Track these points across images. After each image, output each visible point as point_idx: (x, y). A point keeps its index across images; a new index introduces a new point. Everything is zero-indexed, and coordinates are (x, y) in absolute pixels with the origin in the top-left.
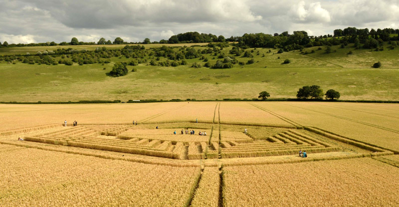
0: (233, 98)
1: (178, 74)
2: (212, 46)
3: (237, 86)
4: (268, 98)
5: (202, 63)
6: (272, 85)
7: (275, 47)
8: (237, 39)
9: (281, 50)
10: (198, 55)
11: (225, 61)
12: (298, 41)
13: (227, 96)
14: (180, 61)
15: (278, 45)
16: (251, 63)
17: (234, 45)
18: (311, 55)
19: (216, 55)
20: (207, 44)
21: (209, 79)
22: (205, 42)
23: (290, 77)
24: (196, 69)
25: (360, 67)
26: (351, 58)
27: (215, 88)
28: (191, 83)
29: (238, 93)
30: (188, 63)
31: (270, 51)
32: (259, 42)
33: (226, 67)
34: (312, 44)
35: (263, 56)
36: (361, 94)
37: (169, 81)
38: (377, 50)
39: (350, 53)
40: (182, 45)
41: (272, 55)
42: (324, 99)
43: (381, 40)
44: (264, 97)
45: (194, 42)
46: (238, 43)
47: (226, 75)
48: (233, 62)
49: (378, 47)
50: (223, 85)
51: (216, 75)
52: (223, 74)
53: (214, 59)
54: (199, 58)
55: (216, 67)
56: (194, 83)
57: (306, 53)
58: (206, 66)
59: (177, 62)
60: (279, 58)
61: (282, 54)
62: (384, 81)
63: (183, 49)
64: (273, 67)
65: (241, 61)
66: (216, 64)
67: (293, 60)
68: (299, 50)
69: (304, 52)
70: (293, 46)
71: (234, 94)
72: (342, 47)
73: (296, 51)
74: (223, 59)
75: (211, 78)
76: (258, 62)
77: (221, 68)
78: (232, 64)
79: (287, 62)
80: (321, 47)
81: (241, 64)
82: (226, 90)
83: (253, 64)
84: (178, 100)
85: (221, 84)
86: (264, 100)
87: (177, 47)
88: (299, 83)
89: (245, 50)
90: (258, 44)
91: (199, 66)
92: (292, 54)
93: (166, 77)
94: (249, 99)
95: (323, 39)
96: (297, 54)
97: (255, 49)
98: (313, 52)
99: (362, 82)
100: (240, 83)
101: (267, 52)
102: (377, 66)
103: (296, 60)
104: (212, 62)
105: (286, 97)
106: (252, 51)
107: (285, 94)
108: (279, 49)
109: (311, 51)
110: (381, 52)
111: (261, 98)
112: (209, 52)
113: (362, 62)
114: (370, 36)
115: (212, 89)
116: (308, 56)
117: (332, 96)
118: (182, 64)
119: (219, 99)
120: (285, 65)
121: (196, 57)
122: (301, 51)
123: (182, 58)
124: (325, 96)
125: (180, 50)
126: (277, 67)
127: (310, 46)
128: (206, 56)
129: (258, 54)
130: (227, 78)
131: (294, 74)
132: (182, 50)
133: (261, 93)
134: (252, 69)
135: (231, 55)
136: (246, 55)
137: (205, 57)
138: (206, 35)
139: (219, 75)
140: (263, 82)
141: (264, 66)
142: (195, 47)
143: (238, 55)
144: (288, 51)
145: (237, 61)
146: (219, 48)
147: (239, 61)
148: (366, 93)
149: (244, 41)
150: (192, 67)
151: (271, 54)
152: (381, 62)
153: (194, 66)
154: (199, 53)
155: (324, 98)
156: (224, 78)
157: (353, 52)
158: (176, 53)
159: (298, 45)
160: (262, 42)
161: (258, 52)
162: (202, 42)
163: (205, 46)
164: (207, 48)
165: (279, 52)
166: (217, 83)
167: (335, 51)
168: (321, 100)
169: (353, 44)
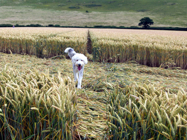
0: (105, 25)
3: (110, 15)
4: (151, 26)
6: (149, 15)
23: (168, 6)
27: (85, 15)
28: (58, 11)
29: (111, 21)
37: (34, 8)
47: (97, 4)
51: (87, 4)
52: (94, 4)
56: (62, 11)
71: (106, 21)
75: (80, 6)
82: (97, 18)
85: (91, 12)
86: (146, 28)
88: (181, 13)
93: (33, 4)
94: (126, 26)
100: (112, 12)
105: (168, 26)
107: (167, 23)
111: (141, 27)
115: (81, 17)
119: (88, 26)
130: (99, 7)
131: (172, 5)
133: (142, 20)
139: (89, 4)
140: (139, 11)
166: (87, 12)
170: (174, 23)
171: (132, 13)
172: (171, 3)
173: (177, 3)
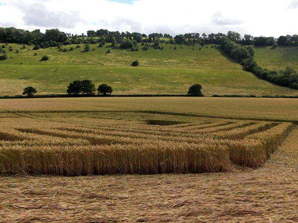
4: (35, 94)
6: (32, 82)
7: (30, 43)
9: (36, 46)
12: (55, 37)
15: (33, 41)
16: (4, 59)
18: (70, 52)
25: (120, 65)
26: (109, 56)
32: (10, 37)
34: (70, 42)
35: (17, 52)
36: (128, 90)
38: (132, 50)
39: (109, 52)
41: (27, 52)
43: (135, 41)
49: (133, 47)
57: (65, 51)
60: (35, 54)
61: (38, 50)
62: (145, 78)
64: (29, 64)
67: (51, 57)
68: (57, 47)
69: (63, 49)
70: (50, 43)
72: (100, 46)
73: (53, 48)
76: (12, 58)
79: (45, 59)
80: (79, 45)
83: (6, 60)
86: (30, 96)
90: (10, 39)
92: (49, 51)
94: (10, 96)
96: (55, 51)
97: (6, 45)
98: (71, 49)
99: (125, 79)
101: (21, 49)
102: (135, 64)
103: (54, 57)
105: (51, 93)
106: (3, 47)
107: (50, 90)
108: (35, 46)
109: (69, 49)
110: (136, 52)
111: (26, 95)
113: (121, 61)
114: (125, 37)
116: (68, 53)
117: (105, 91)
120: (43, 61)
122: (59, 48)
124: (97, 91)
126: (35, 64)
127: (68, 44)
129: (11, 50)
131: (55, 71)
133: (26, 89)
134: (5, 65)
140: (21, 79)
141: (20, 62)
144: (44, 48)
148: (132, 88)
151: (26, 50)
152: (139, 61)
155: (96, 93)
157: (111, 51)
159: (55, 42)
160: (14, 38)
161: (10, 47)
165: (35, 49)
167: (94, 50)
168: (93, 96)
169: (110, 44)
170: (56, 90)
171: (14, 81)
172: (54, 70)
173: (59, 70)
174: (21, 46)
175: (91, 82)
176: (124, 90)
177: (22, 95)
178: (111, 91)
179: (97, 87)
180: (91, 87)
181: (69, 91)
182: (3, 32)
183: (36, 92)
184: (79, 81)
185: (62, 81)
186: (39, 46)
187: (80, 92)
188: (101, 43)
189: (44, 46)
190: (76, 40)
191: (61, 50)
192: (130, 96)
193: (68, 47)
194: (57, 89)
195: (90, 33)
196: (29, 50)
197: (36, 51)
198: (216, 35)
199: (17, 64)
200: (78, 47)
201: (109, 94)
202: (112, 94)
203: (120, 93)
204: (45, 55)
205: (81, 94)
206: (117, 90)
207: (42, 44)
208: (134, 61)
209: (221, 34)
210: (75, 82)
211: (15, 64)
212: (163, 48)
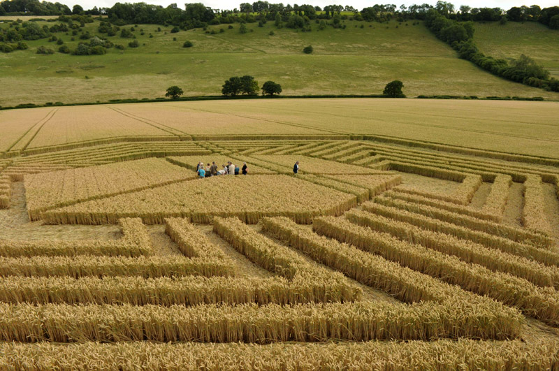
1: (15, 65)
2: (66, 20)
5: (53, 46)
7: (166, 23)
8: (103, 12)
9: (175, 28)
10: (45, 34)
11: (93, 43)
12: (199, 15)
13: (112, 96)
14: (16, 44)
15: (170, 20)
16: (135, 47)
17: (100, 19)
18: (220, 35)
19: (74, 34)
20: (57, 17)
21: (72, 72)
22: (51, 14)
24: (45, 57)
25: (288, 52)
26: (273, 40)
30: (29, 46)
31: (159, 30)
32: (140, 16)
33: (94, 53)
34: (219, 21)
35: (151, 37)
36: (301, 88)
38: (303, 31)
39: (272, 34)
40: (14, 18)
41: (164, 36)
42: (261, 95)
43: (307, 18)
44: (175, 94)
45: (33, 15)
46: (107, 17)
48: (106, 45)
49: (304, 27)
50: (97, 79)
53: (73, 40)
54: (48, 39)
55: (80, 52)
57: (213, 33)
58: (62, 51)
59: (9, 45)
60: (175, 39)
61: (178, 33)
62: (322, 70)
63: (15, 24)
64: (168, 53)
65: (118, 44)
66: (79, 48)
67: (196, 43)
68: (202, 29)
69: (210, 31)
70: (192, 22)
72: (260, 26)
73: (197, 29)
74: (88, 41)
76: (144, 45)
77: (87, 54)
78: (105, 48)
79: (188, 45)
80: (231, 25)
81: (119, 47)
83: (137, 48)
84: (31, 106)
87: (5, 21)
89: (122, 28)
90: (140, 19)
91: (51, 52)
92: (192, 34)
95: (233, 14)
96: (200, 35)
97: (136, 26)
98: (222, 31)
99: (296, 73)
101: (156, 31)
102: (308, 50)
103: (200, 42)
104: (72, 45)
106: (132, 30)
108: (172, 27)
109: (219, 31)
110: (308, 33)
112: (61, 29)
113: (289, 46)
114: (292, 13)
116: (217, 37)
117: (272, 91)
118: (19, 48)
120: (186, 49)
121: (41, 38)
122: (205, 29)
123: (18, 40)
124: (262, 90)
125: (11, 26)
126: (175, 53)
127: (216, 23)
128: (59, 35)
129: (142, 34)
132: (14, 26)
134: (137, 55)
135: (101, 35)
136: (125, 35)
137: (58, 38)
138: (51, 4)
141: (156, 51)
142: (37, 22)
143: (111, 35)
144: (186, 30)
145: (112, 44)
146: (79, 24)
147: (114, 44)
148: (305, 85)
149: (116, 13)
150: (38, 53)
151: (160, 34)
152: (312, 46)
153: (41, 52)
154: (46, 31)
155: (260, 93)
156: (96, 69)
157: (275, 32)
158: (5, 31)
159: (199, 21)
160: (145, 16)
161: (142, 30)
162: (46, 14)
163: (54, 20)
164: (59, 24)
165: (174, 31)
167: (252, 31)
168: (256, 97)
169: (274, 22)
174: (155, 27)
175: (253, 78)
176: (295, 88)
177: (164, 97)
178: (280, 91)
179: (260, 85)
180: (252, 85)
181: (224, 91)
182: (130, 9)
183: (182, 92)
184: (237, 78)
185: (213, 77)
186: (178, 27)
187: (239, 92)
188: (261, 21)
189: (186, 28)
190: (226, 17)
191: (207, 32)
192: (304, 97)
193: (216, 28)
194: (208, 88)
195: (245, 7)
196: (166, 33)
197: (175, 35)
198: (420, 7)
199: (152, 53)
200: (230, 27)
201: (277, 94)
202: (281, 94)
203: (290, 92)
204: (188, 40)
205: (240, 94)
206: (286, 88)
207: (182, 24)
208: (306, 46)
209: (427, 6)
210: (232, 79)
211: (150, 53)
212: (345, 27)
